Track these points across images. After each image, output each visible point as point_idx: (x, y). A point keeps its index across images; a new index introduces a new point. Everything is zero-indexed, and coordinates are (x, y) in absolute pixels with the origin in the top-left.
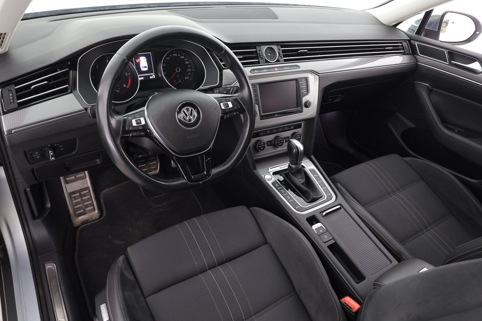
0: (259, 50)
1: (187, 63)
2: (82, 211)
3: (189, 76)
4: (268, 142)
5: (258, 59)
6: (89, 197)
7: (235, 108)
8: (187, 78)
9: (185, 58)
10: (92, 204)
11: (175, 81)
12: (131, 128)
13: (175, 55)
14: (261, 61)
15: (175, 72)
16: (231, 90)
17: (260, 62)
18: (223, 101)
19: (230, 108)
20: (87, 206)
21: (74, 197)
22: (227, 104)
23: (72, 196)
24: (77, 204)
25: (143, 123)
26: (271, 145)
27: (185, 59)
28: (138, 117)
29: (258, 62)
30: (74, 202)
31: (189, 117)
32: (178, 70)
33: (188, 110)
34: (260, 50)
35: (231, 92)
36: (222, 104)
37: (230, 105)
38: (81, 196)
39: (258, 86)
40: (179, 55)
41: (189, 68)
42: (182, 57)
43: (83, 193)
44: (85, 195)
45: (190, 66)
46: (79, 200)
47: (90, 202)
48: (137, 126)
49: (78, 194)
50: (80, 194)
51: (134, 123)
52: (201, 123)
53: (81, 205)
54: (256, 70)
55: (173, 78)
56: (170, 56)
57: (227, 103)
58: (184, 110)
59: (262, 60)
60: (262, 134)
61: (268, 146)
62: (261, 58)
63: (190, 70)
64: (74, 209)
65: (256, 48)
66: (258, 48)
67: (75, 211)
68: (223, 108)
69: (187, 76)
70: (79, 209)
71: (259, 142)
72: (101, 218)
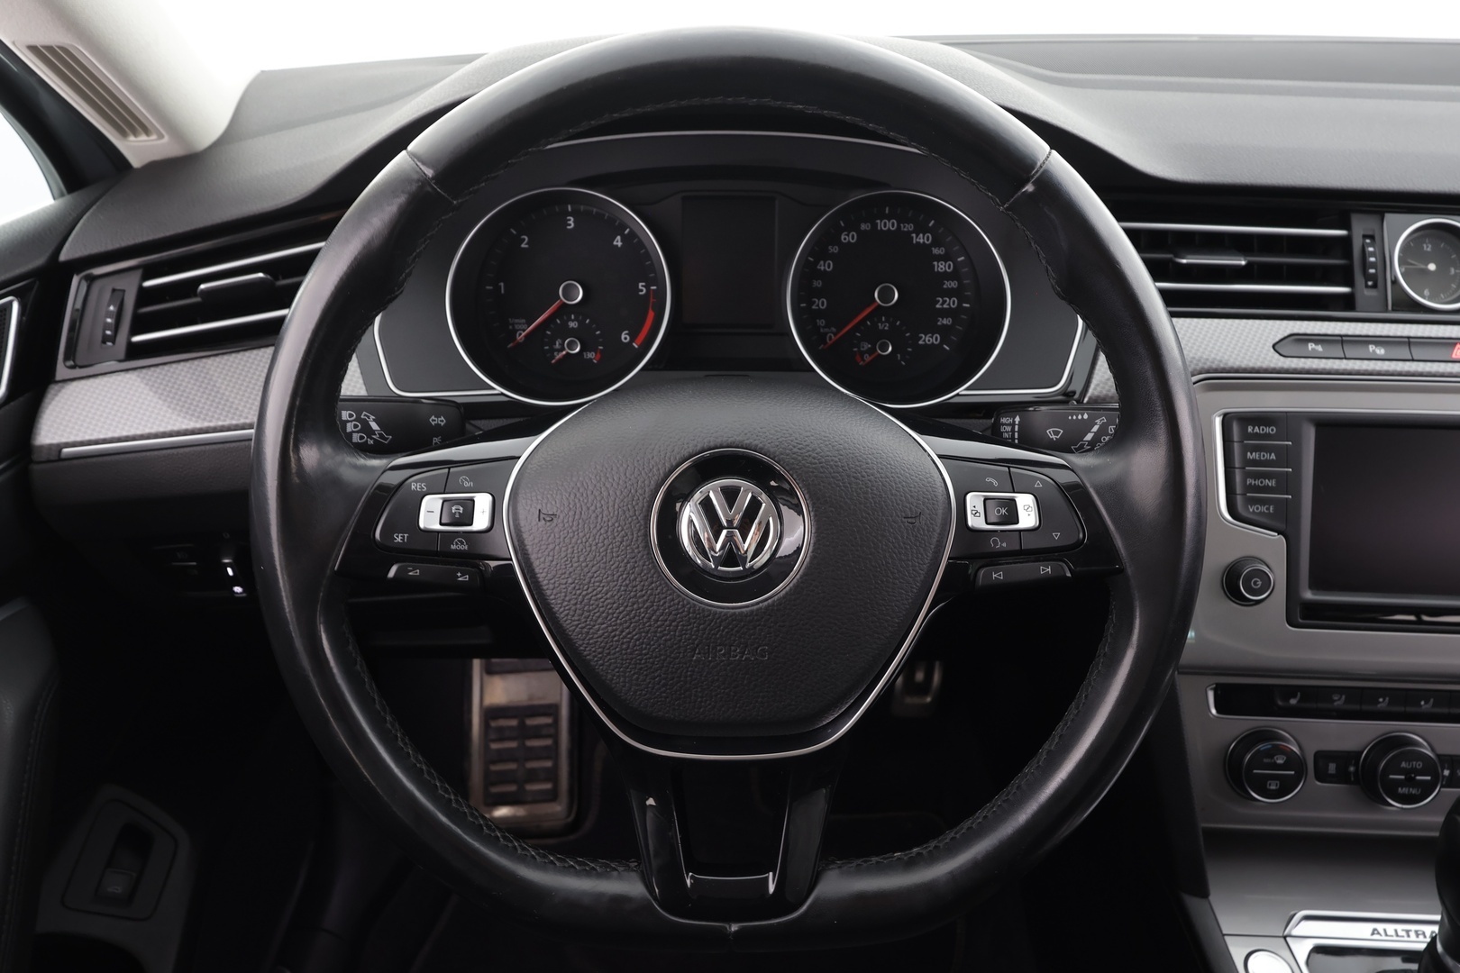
0: (1365, 237)
1: (941, 267)
2: (513, 788)
3: (944, 332)
4: (1322, 757)
5: (1348, 281)
6: (548, 742)
7: (1056, 535)
8: (928, 339)
9: (936, 243)
10: (552, 775)
11: (867, 346)
12: (399, 540)
13: (889, 225)
14: (1365, 293)
15: (869, 305)
16: (1095, 428)
17: (1359, 301)
18: (989, 480)
19: (1020, 531)
20: (533, 776)
21: (500, 729)
22: (1011, 504)
23: (493, 724)
24: (502, 756)
25: (481, 521)
26: (1341, 777)
27: (936, 251)
28: (467, 484)
29: (1347, 303)
30: (494, 746)
31: (730, 537)
32: (886, 295)
33: (730, 495)
34: (1372, 237)
35: (1089, 437)
36: (974, 500)
37: (1028, 516)
38: (524, 733)
39: (1310, 435)
40: (909, 227)
41: (950, 293)
42: (921, 239)
43: (530, 722)
44: (537, 733)
45: (953, 284)
46: (513, 744)
47: (549, 764)
48: (438, 532)
49: (514, 723)
50: (522, 725)
51: (430, 514)
52: (797, 589)
53: (513, 766)
54: (1316, 342)
55: (856, 328)
56: (864, 227)
57: (1013, 501)
58: (712, 490)
59: (1368, 293)
60: (1293, 702)
61: (1321, 776)
62: (1367, 277)
63: (952, 303)
64: (487, 774)
65: (1346, 226)
66: (1360, 225)
67: (490, 779)
68: (976, 521)
69: (932, 329)
70: (504, 778)
71: (1262, 747)
72: (572, 837)
